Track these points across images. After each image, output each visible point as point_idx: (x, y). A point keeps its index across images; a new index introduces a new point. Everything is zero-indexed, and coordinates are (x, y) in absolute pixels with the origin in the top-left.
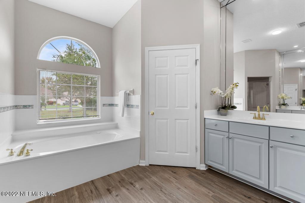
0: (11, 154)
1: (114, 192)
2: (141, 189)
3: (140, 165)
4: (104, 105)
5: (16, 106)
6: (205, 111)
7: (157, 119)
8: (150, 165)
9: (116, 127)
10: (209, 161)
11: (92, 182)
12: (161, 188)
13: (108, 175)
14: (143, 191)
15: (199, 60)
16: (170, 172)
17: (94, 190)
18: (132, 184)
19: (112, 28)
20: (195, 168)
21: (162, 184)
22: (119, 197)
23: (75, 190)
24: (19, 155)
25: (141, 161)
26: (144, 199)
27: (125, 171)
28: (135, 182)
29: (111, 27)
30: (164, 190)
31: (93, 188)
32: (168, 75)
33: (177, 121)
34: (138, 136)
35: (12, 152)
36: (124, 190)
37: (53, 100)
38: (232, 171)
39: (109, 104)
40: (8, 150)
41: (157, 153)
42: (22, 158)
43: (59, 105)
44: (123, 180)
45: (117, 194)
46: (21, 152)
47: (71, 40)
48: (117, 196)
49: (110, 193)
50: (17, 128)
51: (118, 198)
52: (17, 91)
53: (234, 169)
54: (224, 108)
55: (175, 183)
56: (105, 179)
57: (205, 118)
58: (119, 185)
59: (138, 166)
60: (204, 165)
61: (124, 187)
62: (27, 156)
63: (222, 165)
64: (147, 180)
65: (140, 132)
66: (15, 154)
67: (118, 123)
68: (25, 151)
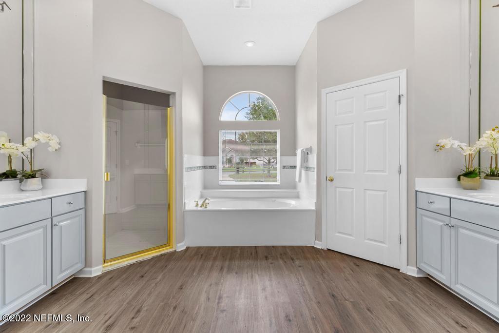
0: (197, 205)
1: (270, 260)
2: (300, 266)
3: (315, 246)
4: (284, 167)
5: (205, 167)
6: (416, 179)
7: (338, 187)
8: (328, 250)
9: (297, 197)
10: (422, 263)
11: (256, 247)
12: (323, 272)
13: (273, 246)
14: (300, 268)
15: (405, 95)
16: (352, 264)
17: (253, 254)
18: (292, 259)
19: (295, 65)
20: (399, 270)
21: (329, 270)
22: (273, 265)
23: (239, 249)
24: (201, 207)
25: (316, 242)
26: (296, 274)
27: (292, 248)
28: (297, 259)
29: (293, 65)
30: (325, 275)
31: (254, 251)
32: (353, 123)
33: (368, 192)
34: (313, 208)
35: (197, 204)
36: (281, 262)
37: (252, 161)
38: (455, 285)
39: (291, 166)
40: (195, 201)
41: (337, 234)
42: (203, 208)
43: (258, 166)
44: (285, 254)
45: (272, 262)
46: (202, 205)
47: (248, 94)
48: (272, 263)
49: (266, 259)
50: (205, 187)
51: (271, 265)
52: (205, 153)
53: (459, 283)
54: (469, 174)
55: (346, 274)
56: (267, 248)
57: (417, 191)
58: (279, 257)
59: (313, 247)
60: (416, 269)
61: (283, 259)
62: (206, 208)
63: (441, 272)
64: (313, 262)
65: (315, 203)
66: (199, 205)
67: (299, 192)
68: (205, 205)
